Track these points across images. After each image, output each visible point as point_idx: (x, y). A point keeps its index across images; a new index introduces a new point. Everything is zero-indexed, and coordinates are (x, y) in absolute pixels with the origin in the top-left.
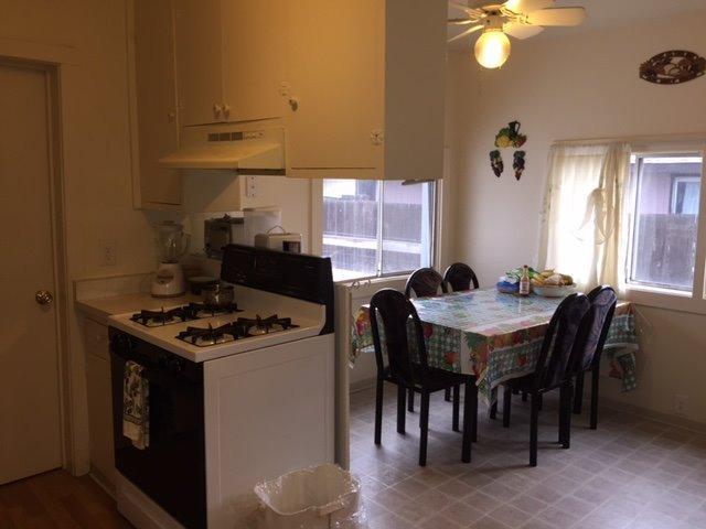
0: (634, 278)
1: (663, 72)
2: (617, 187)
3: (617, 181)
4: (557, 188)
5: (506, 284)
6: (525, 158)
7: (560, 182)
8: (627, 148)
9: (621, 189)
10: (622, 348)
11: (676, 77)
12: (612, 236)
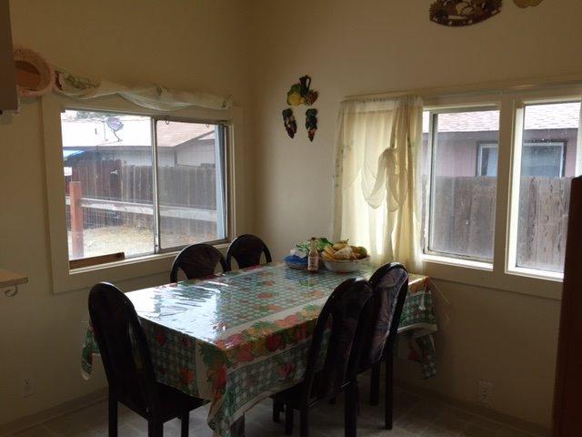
0: (431, 248)
1: (455, 13)
2: (409, 146)
3: (409, 140)
4: (349, 149)
5: (295, 259)
6: (318, 116)
7: (352, 142)
8: (419, 101)
9: (413, 149)
10: (419, 329)
11: (470, 17)
12: (406, 202)
